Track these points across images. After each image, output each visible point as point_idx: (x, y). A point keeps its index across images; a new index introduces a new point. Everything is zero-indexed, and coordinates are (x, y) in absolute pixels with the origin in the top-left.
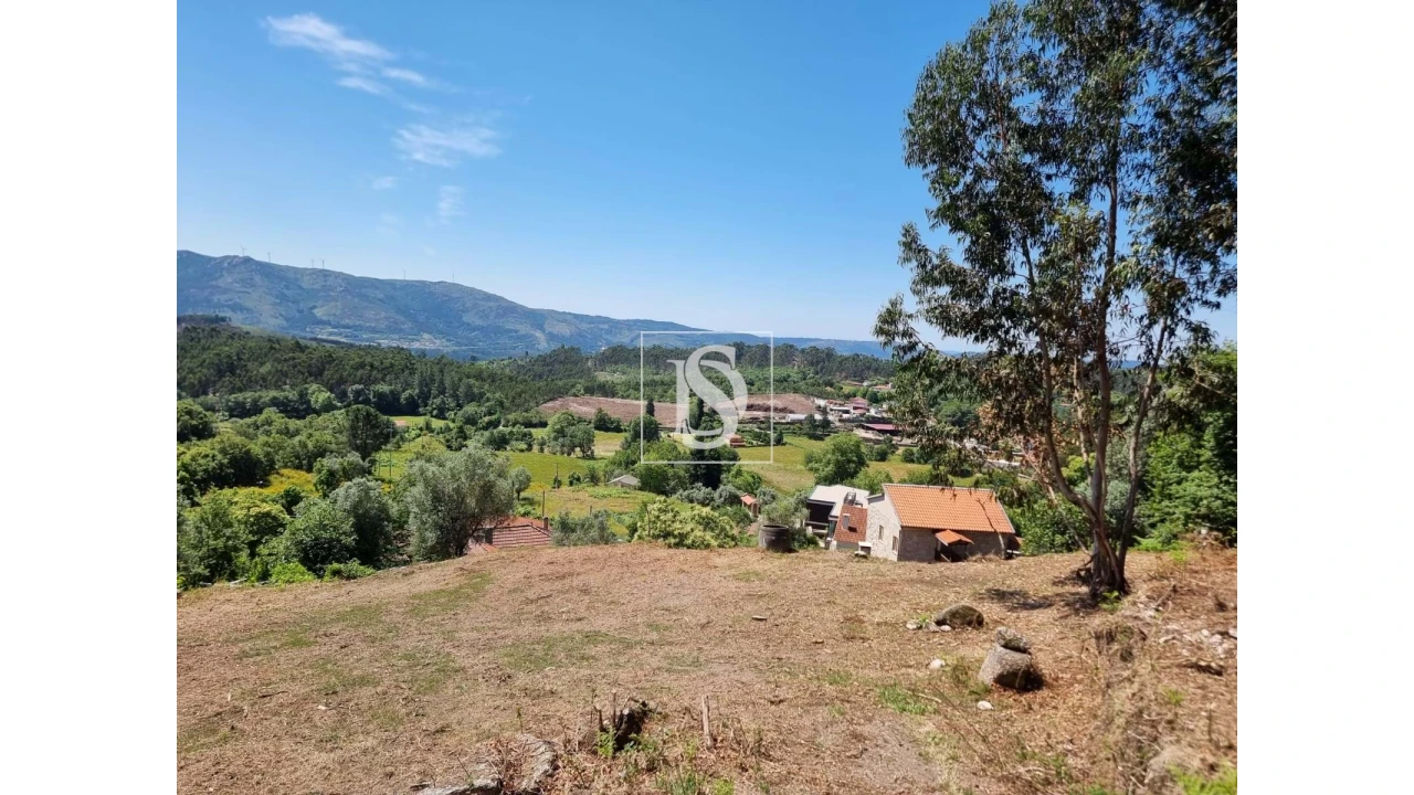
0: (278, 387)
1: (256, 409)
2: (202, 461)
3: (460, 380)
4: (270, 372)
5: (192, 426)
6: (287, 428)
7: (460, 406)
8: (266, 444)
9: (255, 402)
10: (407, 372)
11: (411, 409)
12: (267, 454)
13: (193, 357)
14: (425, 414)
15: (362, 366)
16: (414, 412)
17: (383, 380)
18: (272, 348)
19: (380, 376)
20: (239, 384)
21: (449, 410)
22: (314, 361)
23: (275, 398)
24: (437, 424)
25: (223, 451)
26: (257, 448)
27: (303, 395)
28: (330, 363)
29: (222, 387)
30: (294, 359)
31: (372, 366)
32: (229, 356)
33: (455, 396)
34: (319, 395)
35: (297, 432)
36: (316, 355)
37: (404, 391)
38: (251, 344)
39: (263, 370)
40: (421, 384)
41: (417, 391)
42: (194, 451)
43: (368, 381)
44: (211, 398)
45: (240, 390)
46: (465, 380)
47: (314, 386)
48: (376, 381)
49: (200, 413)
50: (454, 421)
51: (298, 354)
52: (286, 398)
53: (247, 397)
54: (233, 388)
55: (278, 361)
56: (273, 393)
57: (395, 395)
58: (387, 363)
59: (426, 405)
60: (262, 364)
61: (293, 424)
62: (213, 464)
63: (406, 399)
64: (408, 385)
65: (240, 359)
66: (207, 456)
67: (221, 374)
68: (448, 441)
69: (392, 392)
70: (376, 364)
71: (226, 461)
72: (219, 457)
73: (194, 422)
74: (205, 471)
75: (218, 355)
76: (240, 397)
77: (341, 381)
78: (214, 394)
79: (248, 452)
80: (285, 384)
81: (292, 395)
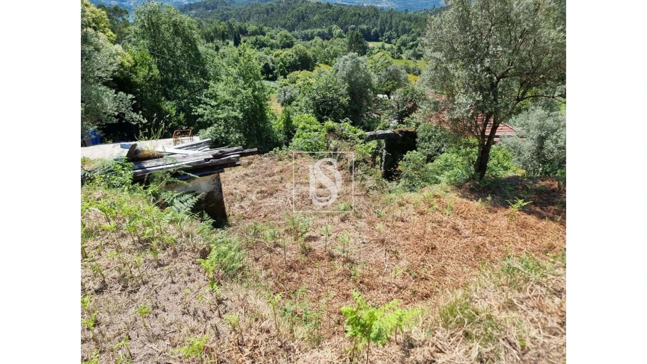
0: (321, 27)
1: (312, 38)
2: (288, 58)
3: (400, 21)
4: (317, 20)
5: (287, 43)
6: (322, 44)
7: (398, 36)
8: (314, 51)
9: (312, 34)
10: (375, 18)
11: (376, 38)
12: (314, 56)
13: (289, 13)
14: (382, 41)
15: (355, 15)
16: (377, 40)
17: (364, 23)
18: (318, 7)
19: (362, 20)
20: (306, 25)
21: (393, 38)
22: (335, 13)
23: (319, 32)
24: (387, 46)
25: (296, 53)
26: (310, 53)
27: (330, 31)
28: (341, 14)
29: (300, 27)
30: (327, 12)
31: (359, 15)
32: (302, 12)
33: (397, 31)
34: (337, 31)
35: (326, 46)
36: (336, 10)
37: (373, 28)
38: (310, 5)
39: (316, 18)
40: (381, 24)
41: (379, 28)
42: (285, 52)
43: (357, 23)
44: (296, 32)
45: (306, 29)
46: (402, 21)
47: (335, 26)
48: (361, 23)
49: (290, 37)
50: (395, 45)
51: (328, 10)
52: (323, 32)
53: (309, 31)
54: (304, 27)
55: (320, 13)
56: (319, 30)
57: (369, 30)
58: (366, 13)
59: (383, 36)
60: (314, 15)
61: (325, 42)
62: (292, 59)
63: (374, 33)
64: (375, 25)
65: (306, 13)
66: (290, 55)
67: (299, 20)
68: (392, 54)
69: (367, 28)
70: (361, 13)
71: (297, 58)
72: (295, 56)
73: (288, 41)
74: (290, 62)
75: (298, 11)
76: (306, 31)
77: (346, 23)
78: (297, 30)
79: (306, 54)
80: (323, 25)
81: (326, 31)
